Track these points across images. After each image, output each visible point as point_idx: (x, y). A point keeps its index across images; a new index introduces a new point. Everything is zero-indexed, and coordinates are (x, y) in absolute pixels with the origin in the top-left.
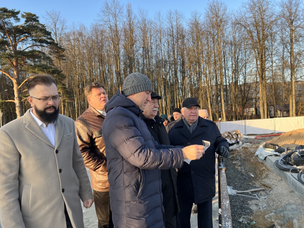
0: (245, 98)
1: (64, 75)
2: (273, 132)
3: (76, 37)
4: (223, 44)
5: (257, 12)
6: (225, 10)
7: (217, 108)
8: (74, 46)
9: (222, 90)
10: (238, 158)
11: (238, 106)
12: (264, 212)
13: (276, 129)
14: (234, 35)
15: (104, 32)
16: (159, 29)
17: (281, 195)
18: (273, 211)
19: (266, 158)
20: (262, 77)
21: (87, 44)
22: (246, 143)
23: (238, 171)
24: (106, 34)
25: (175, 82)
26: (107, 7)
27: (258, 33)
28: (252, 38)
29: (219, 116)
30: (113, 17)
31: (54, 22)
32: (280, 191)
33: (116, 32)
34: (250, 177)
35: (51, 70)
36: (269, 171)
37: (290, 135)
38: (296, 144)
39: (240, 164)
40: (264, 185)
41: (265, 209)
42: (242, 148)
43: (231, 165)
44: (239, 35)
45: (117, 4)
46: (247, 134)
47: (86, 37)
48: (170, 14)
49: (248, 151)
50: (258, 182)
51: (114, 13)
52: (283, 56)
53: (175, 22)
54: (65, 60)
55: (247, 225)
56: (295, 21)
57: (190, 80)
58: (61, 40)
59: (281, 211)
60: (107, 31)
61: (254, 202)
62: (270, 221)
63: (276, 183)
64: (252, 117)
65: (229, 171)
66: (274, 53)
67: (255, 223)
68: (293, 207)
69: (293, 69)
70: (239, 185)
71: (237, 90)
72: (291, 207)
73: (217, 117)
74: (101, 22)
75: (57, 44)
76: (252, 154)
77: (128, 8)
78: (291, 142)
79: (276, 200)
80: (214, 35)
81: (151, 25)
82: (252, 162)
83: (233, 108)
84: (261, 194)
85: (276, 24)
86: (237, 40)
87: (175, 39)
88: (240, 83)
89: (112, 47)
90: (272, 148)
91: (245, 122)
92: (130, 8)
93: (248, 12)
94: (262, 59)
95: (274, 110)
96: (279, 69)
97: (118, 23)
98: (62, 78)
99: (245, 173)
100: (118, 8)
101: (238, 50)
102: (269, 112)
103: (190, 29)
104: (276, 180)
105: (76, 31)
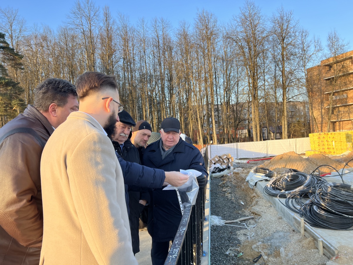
0: (238, 119)
1: (22, 89)
2: (266, 155)
3: (38, 41)
4: (214, 59)
5: (249, 26)
6: (216, 21)
7: (208, 130)
8: (36, 53)
9: (213, 110)
10: (229, 184)
11: (230, 127)
12: (251, 242)
13: (268, 152)
14: (226, 49)
15: (75, 38)
16: (143, 38)
17: (270, 222)
18: (260, 240)
19: (256, 183)
20: (254, 97)
21: (54, 51)
22: (238, 167)
23: (228, 199)
24: (78, 41)
25: (162, 100)
26: (79, 8)
27: (250, 49)
28: (244, 53)
29: (210, 138)
30: (87, 20)
31: (10, 22)
32: (268, 219)
33: (90, 38)
34: (240, 205)
35: (3, 81)
36: (259, 198)
37: (281, 158)
38: (286, 167)
39: (230, 191)
40: (253, 213)
41: (253, 238)
42: (233, 173)
43: (221, 192)
44: (230, 50)
45: (91, 5)
46: (239, 158)
47: (52, 42)
48: (155, 22)
49: (240, 177)
50: (247, 210)
51: (88, 16)
52: (275, 74)
53: (161, 32)
54: (23, 69)
55: (234, 257)
56: (287, 38)
57: (179, 98)
58: (18, 45)
59: (268, 240)
60: (79, 36)
61: (242, 232)
62: (257, 251)
63: (265, 210)
64: (245, 139)
65: (218, 199)
66: (266, 71)
67: (242, 254)
68: (280, 235)
69: (285, 89)
70: (228, 214)
71: (229, 110)
72: (278, 235)
73: (208, 139)
74: (72, 26)
75: (13, 49)
76: (243, 180)
77: (105, 11)
78: (282, 166)
79: (264, 228)
80: (204, 48)
81: (134, 33)
82: (243, 188)
83: (225, 130)
84: (250, 223)
85: (268, 41)
86: (229, 55)
87: (161, 51)
88: (232, 102)
89: (86, 56)
90: (262, 173)
91: (237, 145)
92: (107, 11)
93: (239, 26)
94: (254, 77)
95: (267, 132)
96: (272, 88)
97: (93, 28)
98: (19, 92)
99: (235, 200)
100: (93, 10)
101: (230, 67)
102: (262, 134)
103: (178, 41)
104: (266, 206)
105: (39, 35)
